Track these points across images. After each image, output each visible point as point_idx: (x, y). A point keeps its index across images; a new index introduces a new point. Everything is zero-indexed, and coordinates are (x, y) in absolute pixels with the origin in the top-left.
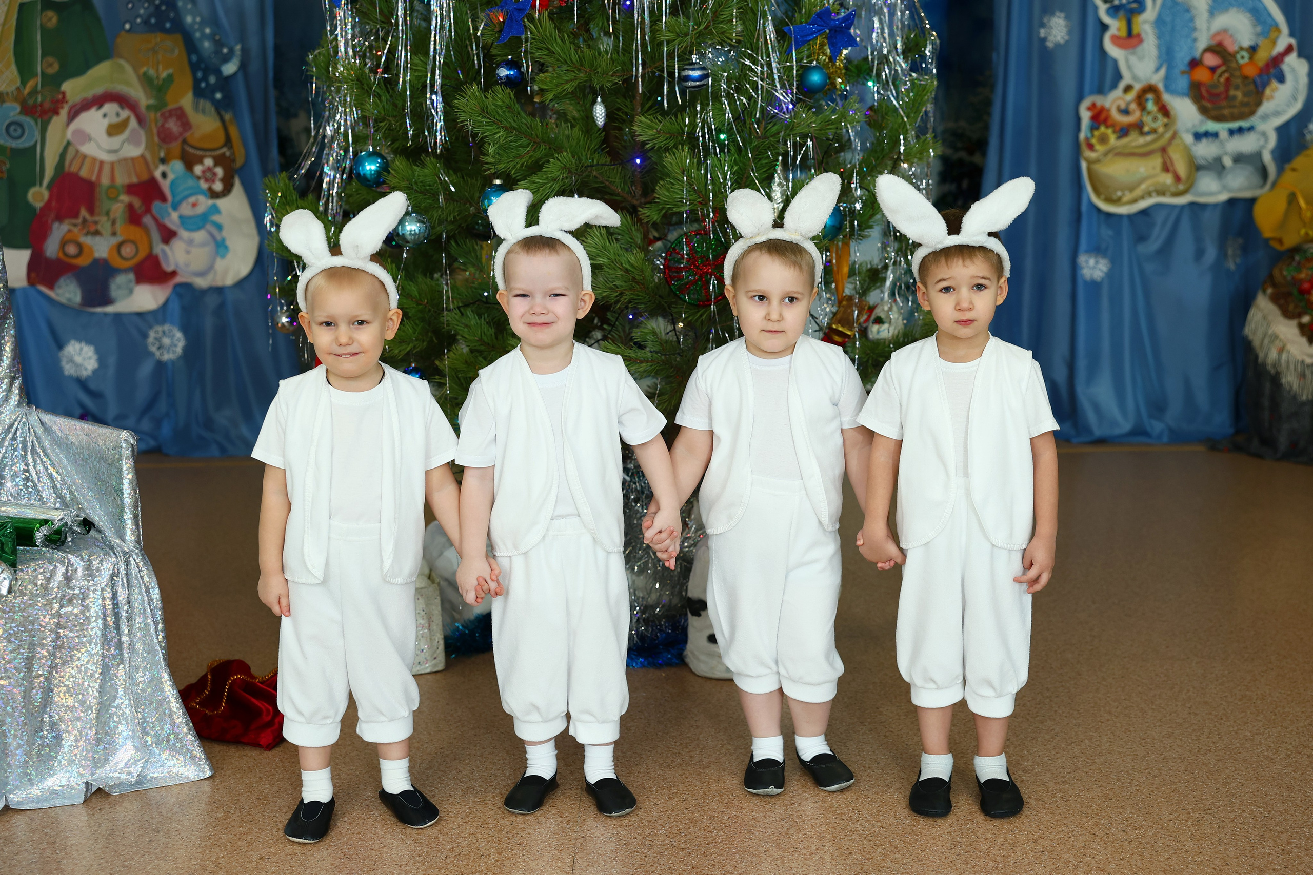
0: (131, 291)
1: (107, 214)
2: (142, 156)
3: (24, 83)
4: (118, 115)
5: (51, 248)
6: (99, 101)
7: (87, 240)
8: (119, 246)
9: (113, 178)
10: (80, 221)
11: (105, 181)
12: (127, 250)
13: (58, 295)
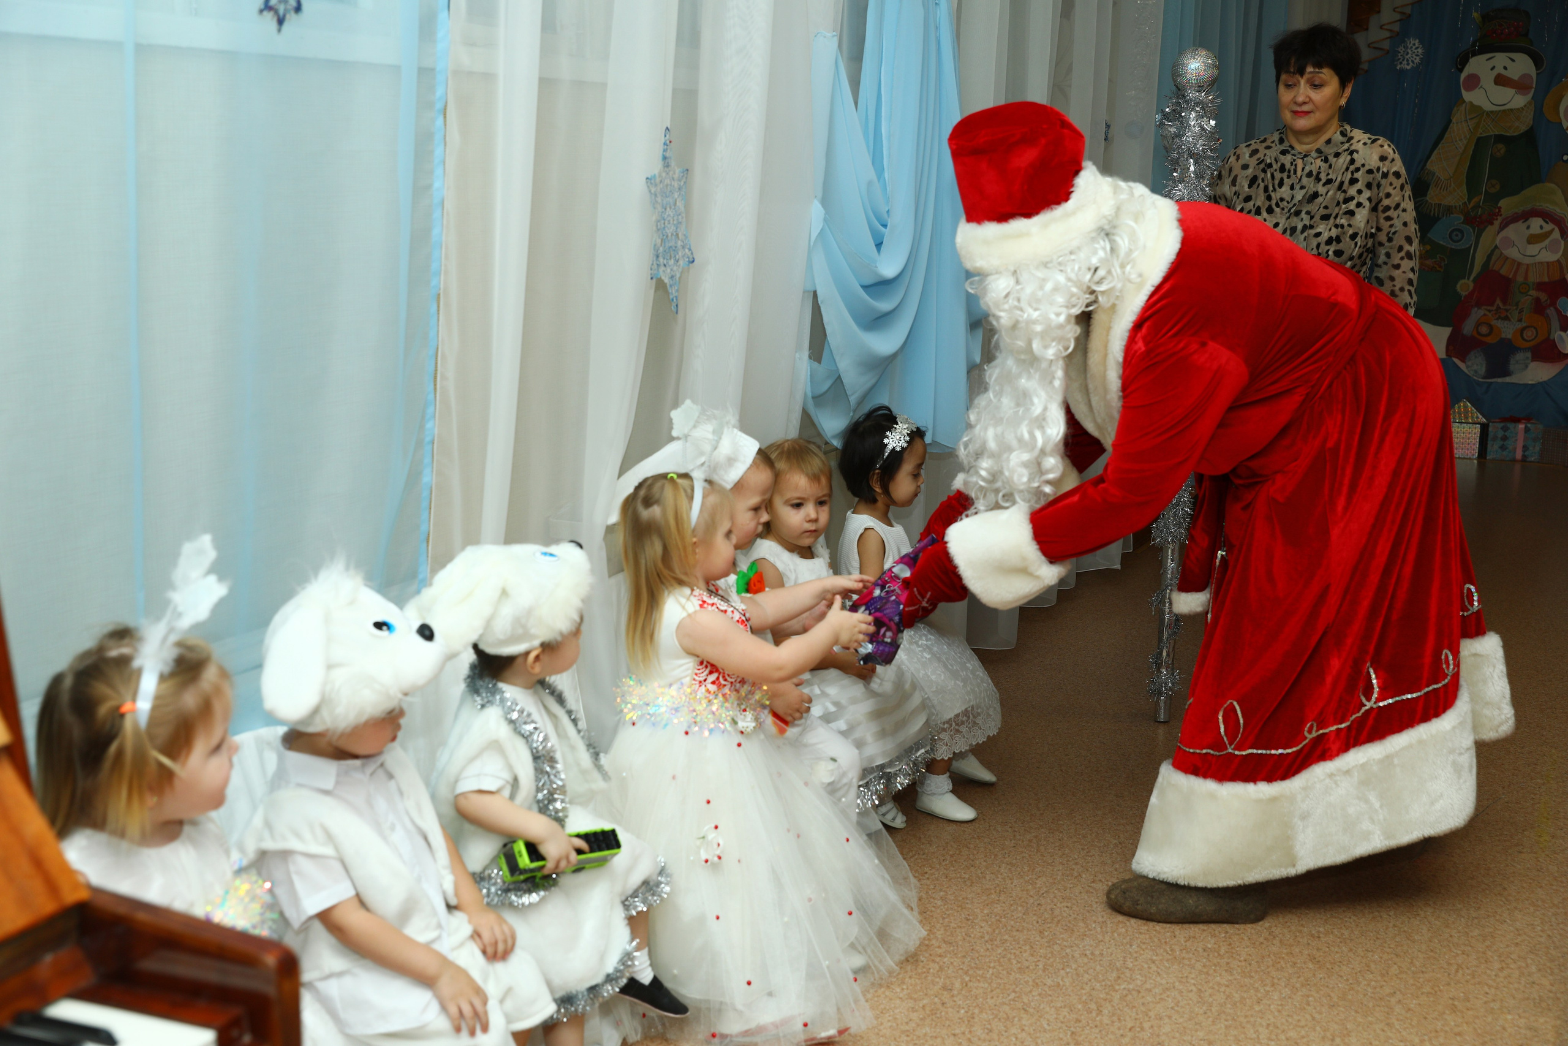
0: (1527, 367)
1: (1517, 304)
2: (1558, 261)
3: (1470, 200)
4: (1541, 227)
5: (1468, 328)
6: (1526, 216)
7: (1498, 324)
8: (1522, 330)
9: (1526, 278)
10: (1494, 308)
11: (1520, 279)
12: (1529, 334)
13: (1467, 367)
